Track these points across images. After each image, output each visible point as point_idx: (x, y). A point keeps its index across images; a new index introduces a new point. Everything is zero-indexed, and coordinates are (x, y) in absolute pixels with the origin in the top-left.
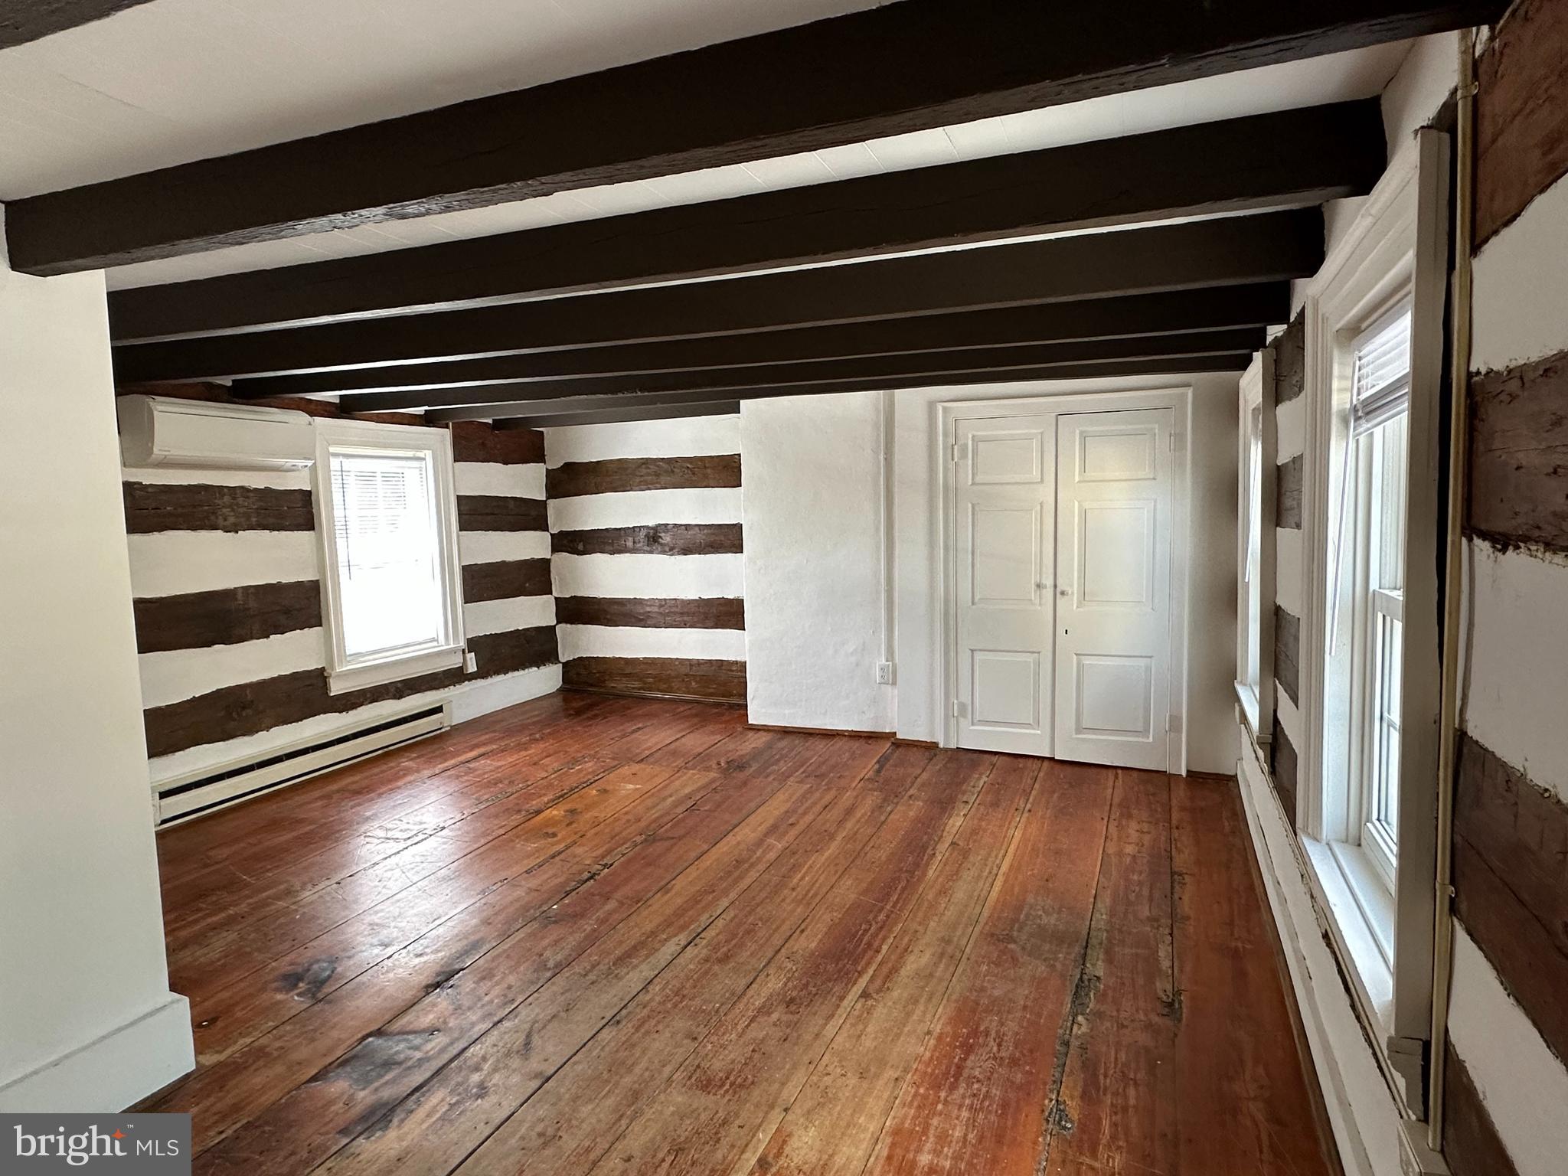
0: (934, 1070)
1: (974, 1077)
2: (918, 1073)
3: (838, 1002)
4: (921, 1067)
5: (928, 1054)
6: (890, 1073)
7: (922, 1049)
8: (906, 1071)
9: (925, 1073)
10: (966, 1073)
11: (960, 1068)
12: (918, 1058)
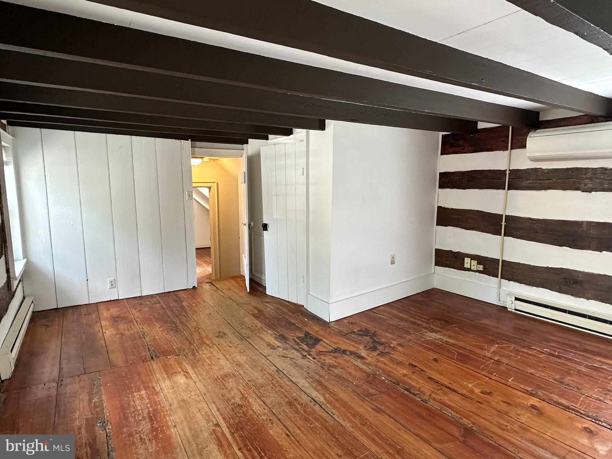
0: (160, 415)
1: (143, 420)
2: (166, 411)
3: (223, 416)
4: (166, 413)
5: (168, 418)
6: (175, 405)
7: (172, 419)
8: (170, 409)
9: (163, 412)
10: (148, 420)
11: (151, 420)
12: (170, 415)
